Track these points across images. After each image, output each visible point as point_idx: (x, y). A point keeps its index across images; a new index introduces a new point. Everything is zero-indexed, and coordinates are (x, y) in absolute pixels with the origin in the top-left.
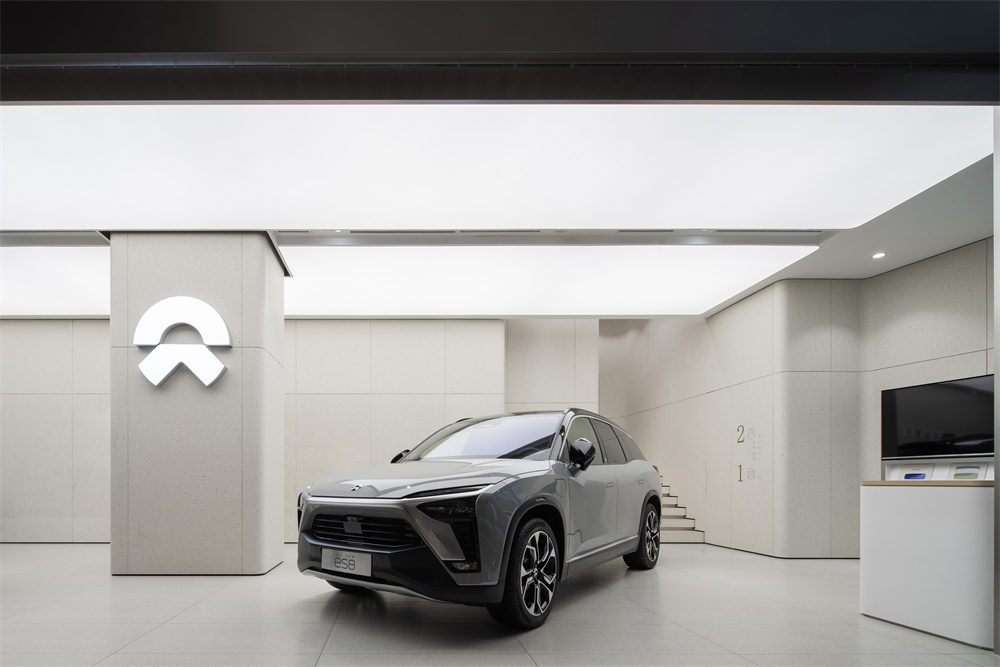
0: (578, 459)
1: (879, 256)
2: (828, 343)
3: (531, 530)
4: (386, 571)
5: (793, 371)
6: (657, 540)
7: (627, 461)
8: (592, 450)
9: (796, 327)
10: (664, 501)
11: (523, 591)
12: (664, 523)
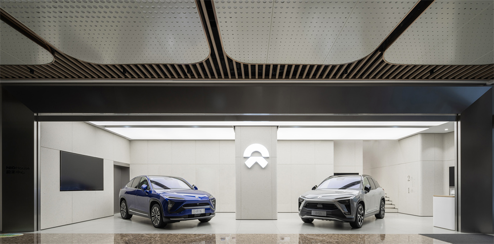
0: (367, 190)
1: (446, 130)
2: (434, 152)
3: (359, 206)
4: (330, 215)
5: (424, 161)
6: (384, 210)
7: (376, 188)
8: (370, 187)
9: (424, 147)
10: (386, 199)
11: (358, 219)
12: (386, 206)
